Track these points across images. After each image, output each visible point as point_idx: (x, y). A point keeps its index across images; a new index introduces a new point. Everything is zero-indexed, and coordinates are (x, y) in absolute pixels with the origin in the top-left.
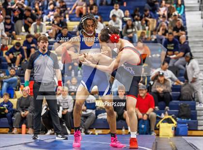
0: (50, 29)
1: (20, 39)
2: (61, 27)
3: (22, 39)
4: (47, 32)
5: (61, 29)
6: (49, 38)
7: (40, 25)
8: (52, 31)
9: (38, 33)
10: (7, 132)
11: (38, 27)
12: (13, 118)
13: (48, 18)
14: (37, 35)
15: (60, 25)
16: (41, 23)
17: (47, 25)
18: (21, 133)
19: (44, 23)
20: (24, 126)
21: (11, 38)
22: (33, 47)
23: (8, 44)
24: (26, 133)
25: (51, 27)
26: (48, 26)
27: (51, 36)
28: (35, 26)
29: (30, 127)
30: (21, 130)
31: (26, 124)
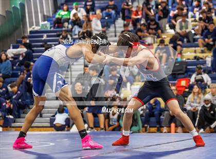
0: (196, 26)
1: (166, 37)
2: (208, 23)
3: (167, 37)
4: (193, 29)
5: (207, 25)
6: (195, 34)
7: (185, 21)
8: (197, 27)
9: (184, 30)
10: (156, 131)
11: (183, 24)
12: (162, 117)
13: (193, 15)
14: (183, 32)
15: (207, 21)
16: (187, 19)
17: (192, 21)
18: (170, 132)
19: (190, 20)
20: (173, 125)
21: (156, 37)
22: (179, 45)
23: (153, 42)
24: (176, 132)
25: (196, 23)
26: (194, 23)
27: (197, 32)
28: (181, 23)
29: (180, 126)
30: (170, 129)
31: (175, 123)
